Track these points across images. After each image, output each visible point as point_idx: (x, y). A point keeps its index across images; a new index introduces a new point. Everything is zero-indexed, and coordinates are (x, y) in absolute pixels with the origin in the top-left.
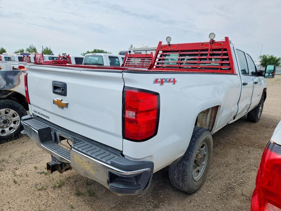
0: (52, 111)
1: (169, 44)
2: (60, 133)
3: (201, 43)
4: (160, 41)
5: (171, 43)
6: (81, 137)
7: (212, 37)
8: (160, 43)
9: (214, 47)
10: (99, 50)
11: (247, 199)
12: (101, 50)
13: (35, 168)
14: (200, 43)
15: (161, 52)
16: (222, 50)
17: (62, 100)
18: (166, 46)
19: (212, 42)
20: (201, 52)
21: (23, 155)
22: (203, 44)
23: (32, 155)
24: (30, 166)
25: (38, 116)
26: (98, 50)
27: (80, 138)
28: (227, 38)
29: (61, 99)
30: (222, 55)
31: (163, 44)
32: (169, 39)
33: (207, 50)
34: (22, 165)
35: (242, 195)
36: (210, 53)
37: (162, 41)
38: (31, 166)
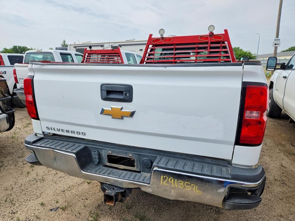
0: (96, 125)
1: (163, 37)
2: (110, 152)
3: (200, 36)
4: (151, 34)
5: (165, 36)
6: (153, 152)
7: (211, 30)
8: (151, 35)
9: (214, 40)
10: (20, 47)
11: (282, 183)
12: (23, 47)
13: (42, 204)
14: (198, 36)
15: (150, 46)
16: (221, 43)
17: (122, 109)
18: (157, 40)
19: (212, 34)
20: (199, 46)
21: (9, 192)
22: (202, 37)
23: (23, 188)
24: (31, 203)
25: (54, 135)
26: (18, 47)
27: (149, 153)
28: (226, 31)
29: (121, 107)
30: (221, 48)
31: (153, 37)
32: (162, 32)
33: (207, 43)
34: (17, 205)
35: (276, 180)
36: (210, 46)
37: (152, 34)
38: (34, 204)
